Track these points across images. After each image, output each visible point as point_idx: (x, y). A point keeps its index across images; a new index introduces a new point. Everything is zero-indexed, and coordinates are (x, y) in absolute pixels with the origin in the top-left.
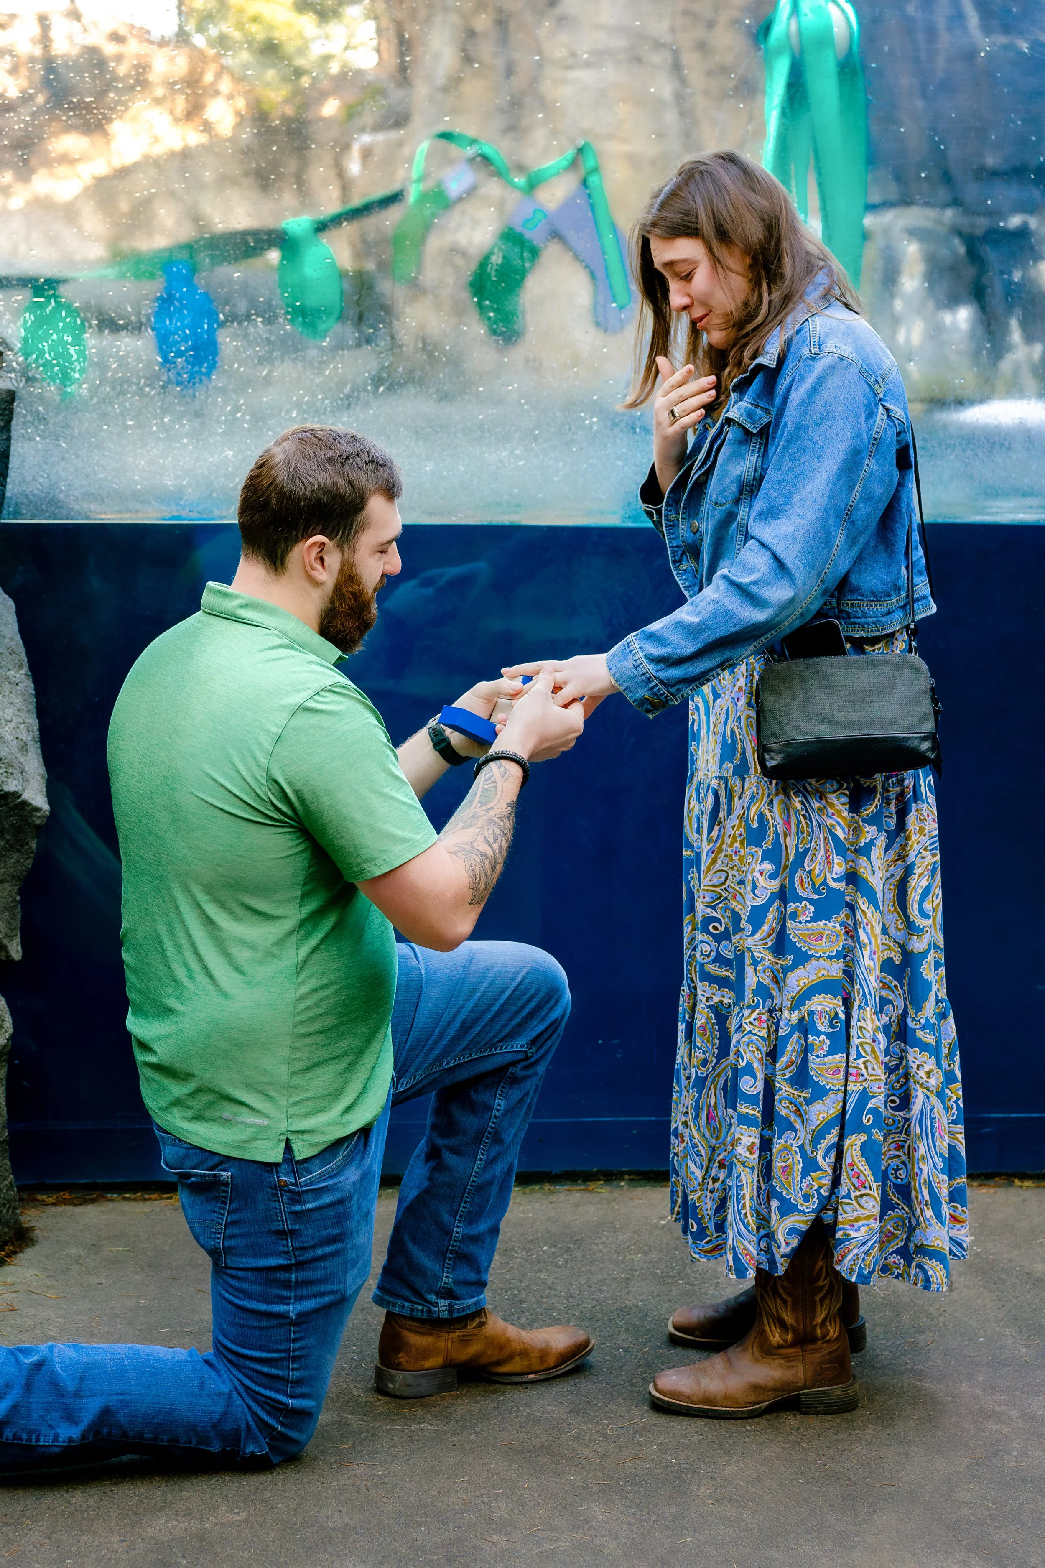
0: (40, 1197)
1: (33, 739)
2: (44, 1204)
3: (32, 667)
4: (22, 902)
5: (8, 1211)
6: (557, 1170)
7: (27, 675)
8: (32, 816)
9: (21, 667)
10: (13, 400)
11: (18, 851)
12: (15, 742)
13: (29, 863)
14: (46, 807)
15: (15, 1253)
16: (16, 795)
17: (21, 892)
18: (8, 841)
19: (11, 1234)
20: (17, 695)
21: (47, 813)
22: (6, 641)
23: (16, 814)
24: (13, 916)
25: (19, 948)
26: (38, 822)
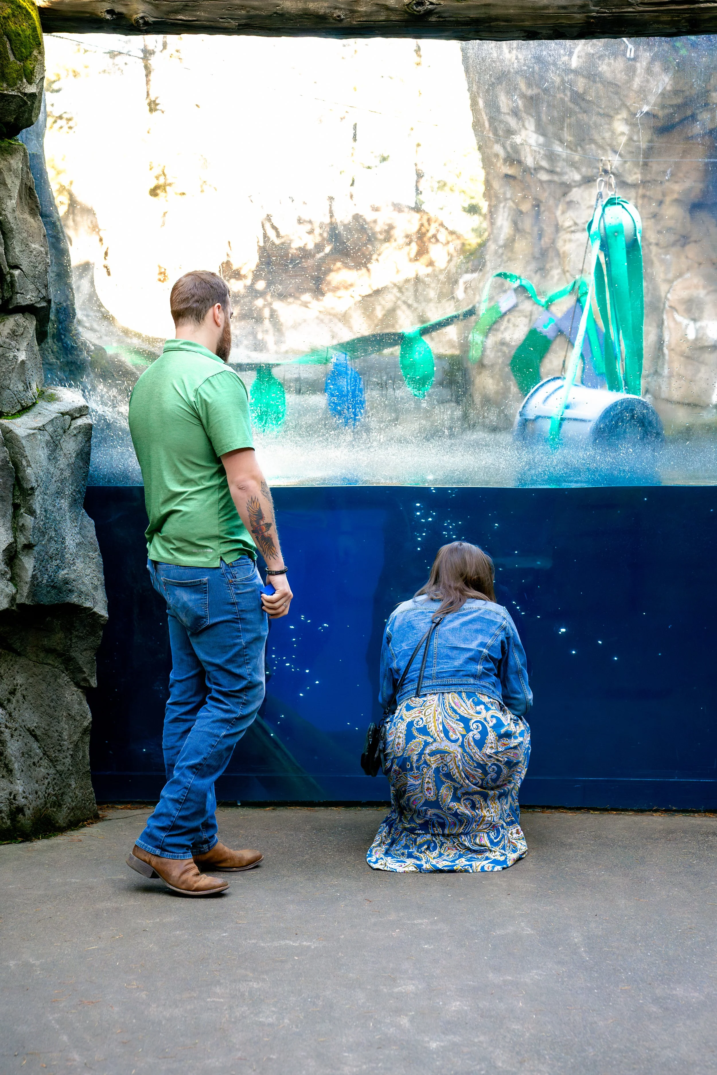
0: (117, 806)
1: (101, 584)
2: (118, 809)
3: (102, 551)
4: (96, 660)
5: (89, 804)
6: (364, 801)
7: (99, 555)
8: (99, 619)
9: (96, 551)
10: (91, 429)
11: (94, 636)
12: (91, 585)
13: (99, 642)
14: (107, 616)
15: (92, 823)
16: (89, 609)
17: (96, 655)
18: (88, 631)
19: (92, 815)
20: (93, 564)
21: (107, 619)
22: (89, 539)
23: (90, 618)
24: (92, 666)
25: (96, 682)
26: (102, 622)
